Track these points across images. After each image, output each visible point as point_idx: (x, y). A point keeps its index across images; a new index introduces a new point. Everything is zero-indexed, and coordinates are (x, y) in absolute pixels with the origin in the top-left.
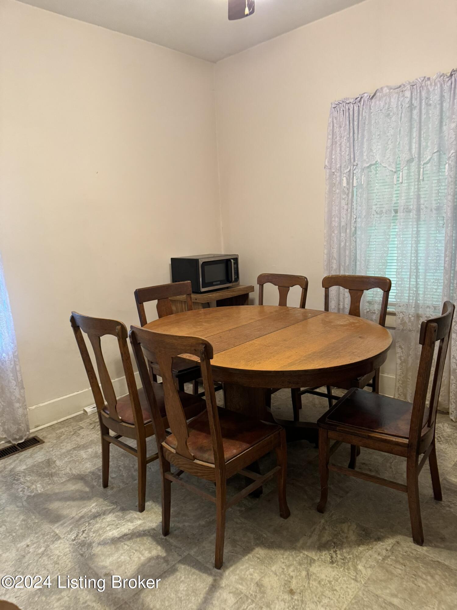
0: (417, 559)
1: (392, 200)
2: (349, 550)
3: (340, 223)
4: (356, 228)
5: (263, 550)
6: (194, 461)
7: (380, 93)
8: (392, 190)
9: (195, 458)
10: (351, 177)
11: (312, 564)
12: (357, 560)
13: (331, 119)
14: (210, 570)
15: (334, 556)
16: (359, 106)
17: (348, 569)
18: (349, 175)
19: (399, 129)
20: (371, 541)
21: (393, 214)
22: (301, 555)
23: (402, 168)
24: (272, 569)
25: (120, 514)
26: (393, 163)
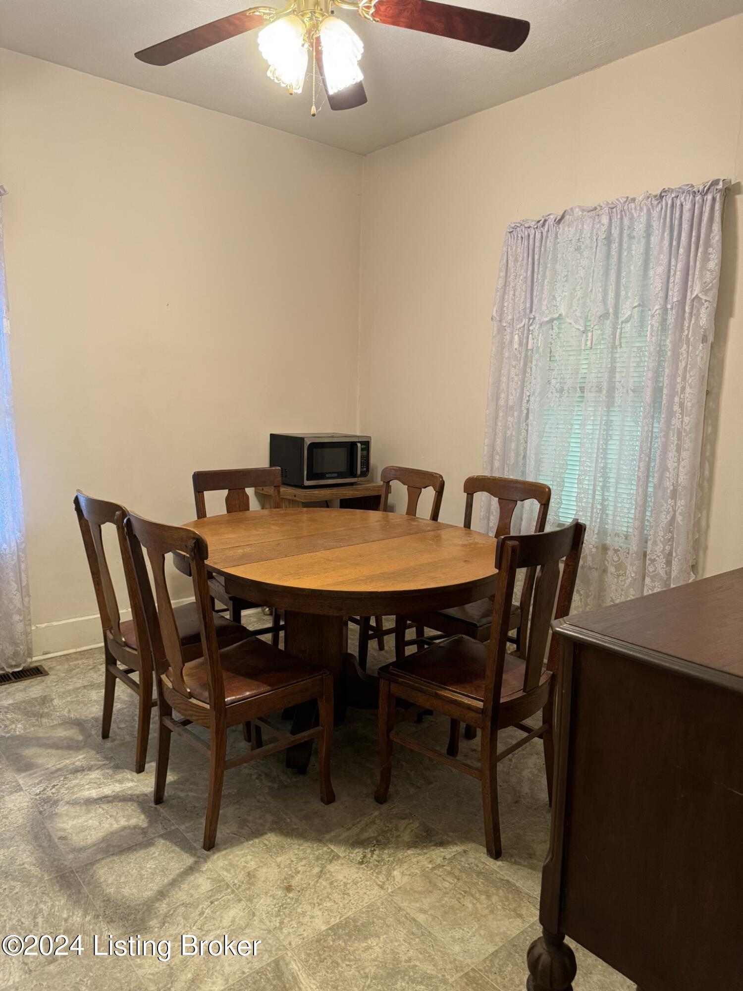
0: (479, 874)
1: (577, 373)
2: (392, 851)
3: (507, 401)
4: (528, 410)
5: (277, 836)
6: (190, 700)
7: (570, 215)
8: (578, 358)
9: (191, 695)
10: (525, 335)
11: (334, 861)
12: (397, 865)
13: (505, 249)
14: (195, 849)
15: (369, 856)
16: (542, 233)
17: (379, 873)
18: (523, 333)
19: (592, 268)
20: (430, 844)
21: (579, 394)
22: (325, 849)
23: (592, 326)
24: (277, 859)
25: (110, 772)
26: (581, 317)
